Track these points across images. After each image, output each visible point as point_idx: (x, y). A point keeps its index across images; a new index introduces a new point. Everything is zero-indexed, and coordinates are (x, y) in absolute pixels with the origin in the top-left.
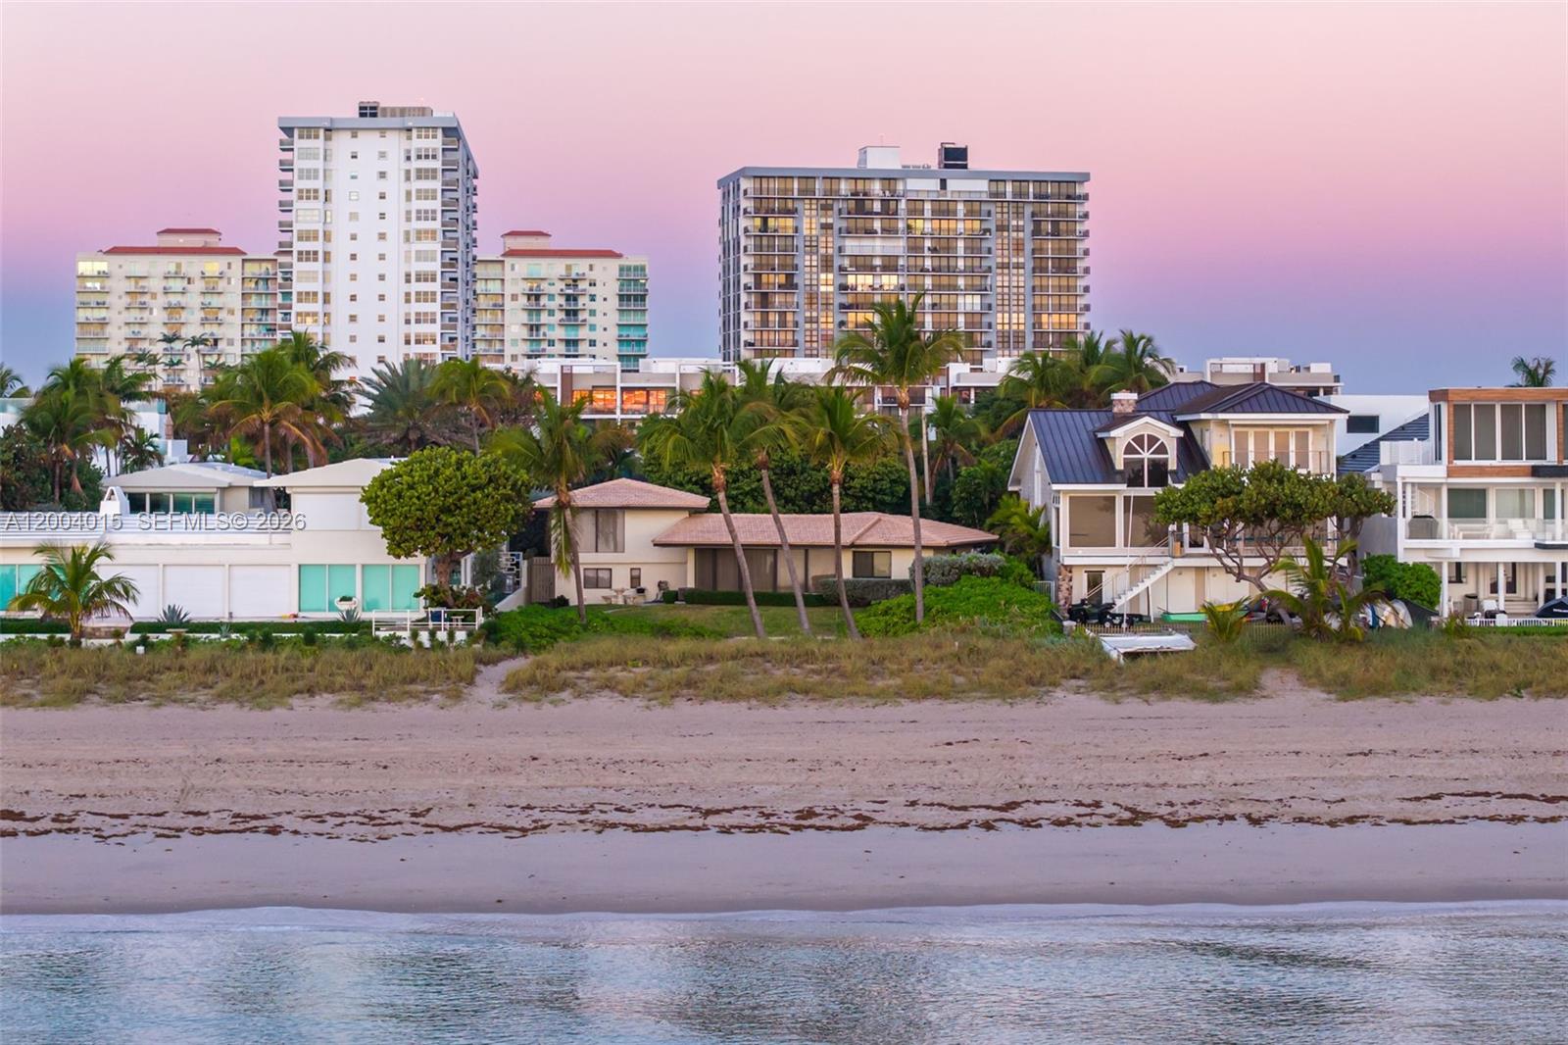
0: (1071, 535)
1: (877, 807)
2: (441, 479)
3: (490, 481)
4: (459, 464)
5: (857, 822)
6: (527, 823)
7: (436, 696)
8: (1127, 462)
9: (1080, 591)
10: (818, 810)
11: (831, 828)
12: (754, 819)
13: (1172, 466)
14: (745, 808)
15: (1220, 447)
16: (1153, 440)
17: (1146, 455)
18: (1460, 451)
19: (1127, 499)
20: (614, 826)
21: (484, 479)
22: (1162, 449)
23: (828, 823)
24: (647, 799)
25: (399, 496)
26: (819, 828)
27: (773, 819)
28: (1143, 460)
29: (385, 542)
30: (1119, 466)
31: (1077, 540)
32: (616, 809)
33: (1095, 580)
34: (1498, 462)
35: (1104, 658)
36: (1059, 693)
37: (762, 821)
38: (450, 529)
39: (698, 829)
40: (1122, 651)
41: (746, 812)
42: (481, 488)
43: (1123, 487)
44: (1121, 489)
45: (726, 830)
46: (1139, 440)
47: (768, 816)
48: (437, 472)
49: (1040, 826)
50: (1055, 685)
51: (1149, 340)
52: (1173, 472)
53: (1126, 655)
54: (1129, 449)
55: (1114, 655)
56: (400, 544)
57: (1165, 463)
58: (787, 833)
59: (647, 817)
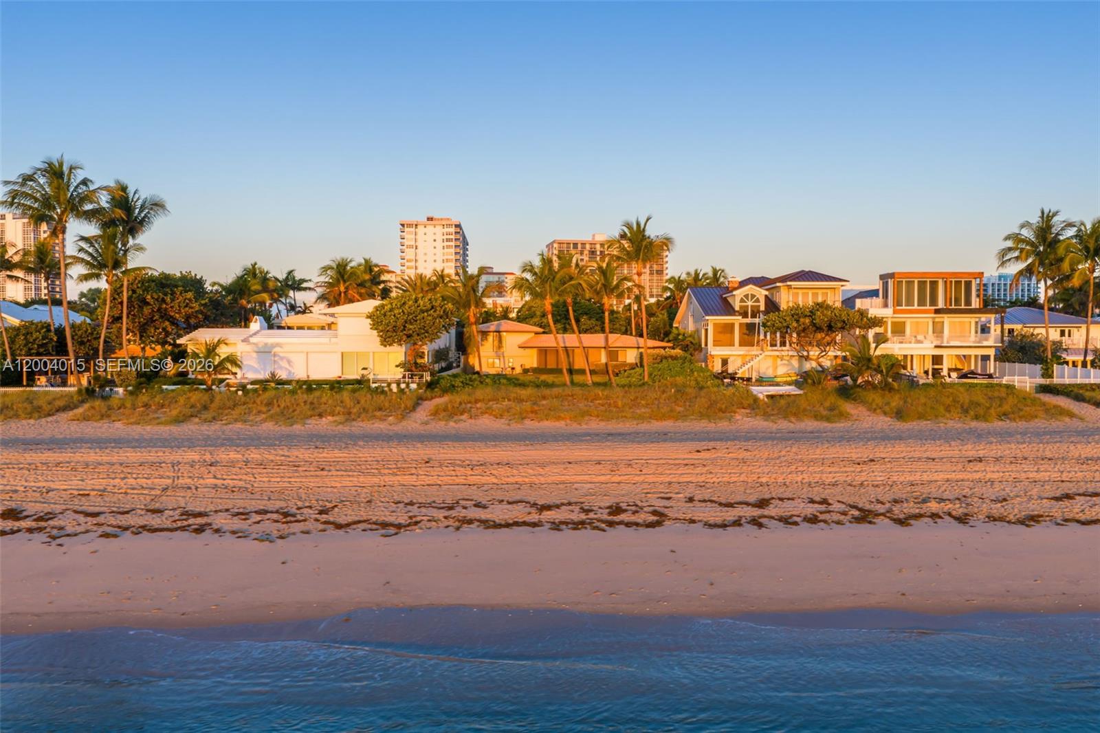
0: (714, 341)
1: (666, 503)
2: (407, 307)
3: (432, 307)
4: (416, 300)
5: (655, 518)
6: (403, 520)
7: (391, 418)
8: (741, 307)
9: (718, 367)
10: (624, 506)
11: (637, 524)
12: (577, 516)
13: (762, 308)
14: (570, 504)
15: (785, 299)
16: (753, 296)
17: (750, 303)
18: (898, 303)
19: (741, 324)
20: (470, 522)
21: (429, 306)
22: (758, 301)
23: (633, 518)
24: (499, 495)
25: (385, 315)
26: (628, 525)
27: (591, 515)
28: (748, 306)
29: (379, 339)
30: (737, 308)
31: (717, 343)
32: (475, 506)
33: (725, 362)
34: (916, 307)
35: (756, 399)
36: (738, 417)
37: (583, 516)
38: (411, 332)
39: (534, 525)
40: (765, 394)
41: (570, 508)
42: (427, 311)
43: (740, 318)
44: (737, 320)
45: (556, 526)
46: (747, 296)
47: (587, 511)
48: (404, 304)
49: (796, 523)
50: (735, 412)
51: (723, 271)
52: (762, 311)
53: (768, 396)
54: (742, 300)
55: (761, 396)
56: (386, 340)
57: (759, 306)
58: (604, 530)
59: (498, 513)
